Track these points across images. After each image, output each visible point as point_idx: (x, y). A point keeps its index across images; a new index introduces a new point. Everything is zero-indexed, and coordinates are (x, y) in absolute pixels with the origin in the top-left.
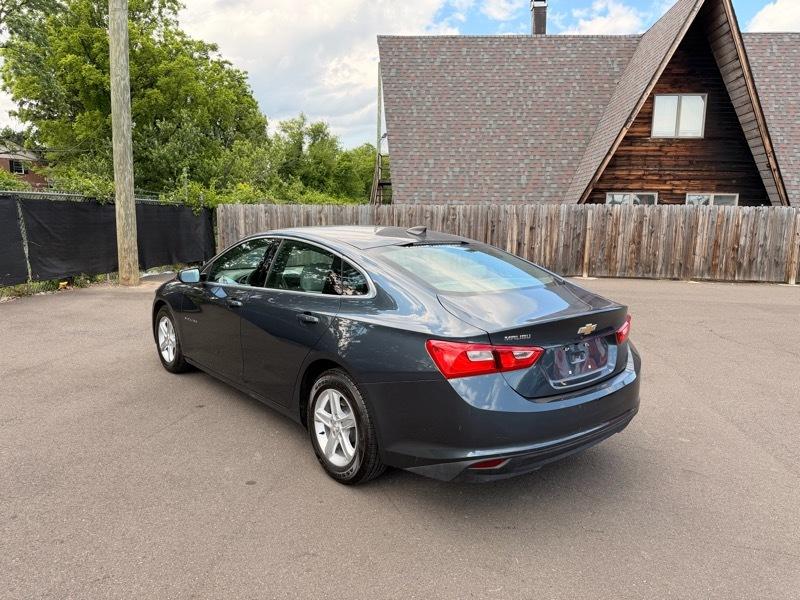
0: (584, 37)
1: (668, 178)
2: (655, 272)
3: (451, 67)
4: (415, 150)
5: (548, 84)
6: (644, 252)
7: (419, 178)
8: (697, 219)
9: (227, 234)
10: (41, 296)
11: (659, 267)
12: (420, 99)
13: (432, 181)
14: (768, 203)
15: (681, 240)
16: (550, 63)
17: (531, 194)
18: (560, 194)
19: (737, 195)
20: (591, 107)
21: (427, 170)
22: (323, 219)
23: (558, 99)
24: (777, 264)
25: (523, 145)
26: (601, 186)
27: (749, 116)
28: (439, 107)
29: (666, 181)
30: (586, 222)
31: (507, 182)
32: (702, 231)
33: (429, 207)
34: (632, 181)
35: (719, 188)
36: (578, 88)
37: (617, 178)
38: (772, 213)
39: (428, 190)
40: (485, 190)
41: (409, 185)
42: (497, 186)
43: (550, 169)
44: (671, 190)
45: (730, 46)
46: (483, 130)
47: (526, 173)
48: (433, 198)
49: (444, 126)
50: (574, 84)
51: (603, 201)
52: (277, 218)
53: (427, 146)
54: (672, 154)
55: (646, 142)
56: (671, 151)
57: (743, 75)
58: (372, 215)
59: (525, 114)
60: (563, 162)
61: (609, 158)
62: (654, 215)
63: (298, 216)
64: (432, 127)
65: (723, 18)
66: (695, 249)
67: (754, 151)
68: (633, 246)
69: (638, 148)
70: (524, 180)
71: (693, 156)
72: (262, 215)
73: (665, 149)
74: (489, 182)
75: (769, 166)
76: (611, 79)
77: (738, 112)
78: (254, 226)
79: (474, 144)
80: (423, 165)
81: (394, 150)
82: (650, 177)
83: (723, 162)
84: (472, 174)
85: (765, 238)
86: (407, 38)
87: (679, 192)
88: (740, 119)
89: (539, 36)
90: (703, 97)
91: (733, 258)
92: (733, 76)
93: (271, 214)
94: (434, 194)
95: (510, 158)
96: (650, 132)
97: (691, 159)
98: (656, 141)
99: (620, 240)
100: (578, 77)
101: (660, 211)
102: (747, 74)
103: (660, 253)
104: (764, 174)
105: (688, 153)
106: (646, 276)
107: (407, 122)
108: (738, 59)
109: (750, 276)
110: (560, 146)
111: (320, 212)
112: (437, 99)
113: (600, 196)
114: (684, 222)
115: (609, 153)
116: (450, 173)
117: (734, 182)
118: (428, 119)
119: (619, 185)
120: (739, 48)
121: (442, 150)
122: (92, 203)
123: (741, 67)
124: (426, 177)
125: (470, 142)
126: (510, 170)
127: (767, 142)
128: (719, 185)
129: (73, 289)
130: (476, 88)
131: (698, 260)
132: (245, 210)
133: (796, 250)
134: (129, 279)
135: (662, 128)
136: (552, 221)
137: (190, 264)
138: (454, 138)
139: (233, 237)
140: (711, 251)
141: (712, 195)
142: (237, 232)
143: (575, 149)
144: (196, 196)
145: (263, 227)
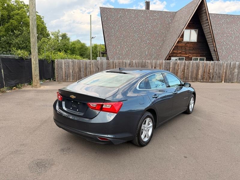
0: (161, 11)
1: (188, 53)
2: (188, 80)
3: (123, 18)
4: (114, 43)
5: (151, 25)
6: (185, 74)
7: (116, 51)
8: (200, 65)
9: (58, 69)
10: (8, 92)
11: (190, 78)
12: (114, 27)
13: (120, 53)
14: (213, 60)
15: (195, 71)
16: (152, 18)
17: (149, 57)
18: (157, 57)
19: (205, 58)
20: (164, 32)
21: (118, 49)
22: (91, 64)
23: (155, 29)
24: (219, 77)
25: (146, 43)
26: (170, 55)
27: (209, 36)
28: (120, 30)
30: (170, 66)
31: (142, 53)
32: (201, 68)
34: (178, 54)
36: (160, 26)
37: (174, 53)
38: (218, 63)
39: (119, 55)
40: (136, 56)
41: (113, 54)
42: (139, 55)
43: (154, 50)
44: (188, 56)
45: (205, 17)
46: (134, 38)
47: (147, 51)
48: (121, 58)
49: (122, 36)
50: (159, 25)
52: (76, 64)
53: (118, 42)
54: (188, 46)
55: (182, 42)
57: (209, 25)
58: (107, 63)
59: (146, 33)
60: (158, 48)
61: (174, 47)
63: (83, 63)
64: (118, 36)
65: (204, 8)
66: (199, 73)
67: (209, 46)
68: (183, 72)
69: (180, 44)
70: (147, 53)
72: (71, 63)
73: (187, 45)
74: (137, 53)
75: (214, 50)
76: (169, 24)
77: (206, 35)
78: (68, 67)
79: (132, 42)
80: (117, 48)
82: (183, 53)
83: (202, 49)
84: (132, 51)
85: (216, 70)
86: (109, 8)
87: (190, 57)
88: (206, 37)
89: (148, 10)
91: (208, 76)
92: (205, 25)
93: (74, 63)
94: (121, 57)
95: (142, 46)
96: (183, 40)
97: (193, 48)
98: (184, 42)
99: (179, 71)
100: (160, 23)
101: (190, 63)
103: (190, 74)
104: (212, 52)
105: (193, 46)
106: (186, 81)
107: (111, 34)
108: (207, 20)
109: (213, 81)
110: (156, 43)
111: (90, 62)
112: (119, 28)
113: (170, 58)
114: (196, 66)
115: (174, 46)
116: (125, 50)
117: (204, 54)
118: (117, 34)
119: (175, 55)
120: (208, 17)
121: (122, 43)
122: (21, 59)
123: (208, 22)
124: (118, 52)
125: (130, 41)
126: (142, 50)
127: (214, 43)
128: (200, 55)
129: (17, 89)
130: (131, 25)
131: (199, 76)
132: (65, 61)
133: (224, 73)
134: (37, 85)
135: (186, 39)
136: (161, 65)
137: (47, 79)
138: (125, 40)
139: (60, 70)
140: (203, 74)
141: (199, 58)
142: (62, 68)
143: (160, 44)
144: (49, 56)
145: (71, 67)
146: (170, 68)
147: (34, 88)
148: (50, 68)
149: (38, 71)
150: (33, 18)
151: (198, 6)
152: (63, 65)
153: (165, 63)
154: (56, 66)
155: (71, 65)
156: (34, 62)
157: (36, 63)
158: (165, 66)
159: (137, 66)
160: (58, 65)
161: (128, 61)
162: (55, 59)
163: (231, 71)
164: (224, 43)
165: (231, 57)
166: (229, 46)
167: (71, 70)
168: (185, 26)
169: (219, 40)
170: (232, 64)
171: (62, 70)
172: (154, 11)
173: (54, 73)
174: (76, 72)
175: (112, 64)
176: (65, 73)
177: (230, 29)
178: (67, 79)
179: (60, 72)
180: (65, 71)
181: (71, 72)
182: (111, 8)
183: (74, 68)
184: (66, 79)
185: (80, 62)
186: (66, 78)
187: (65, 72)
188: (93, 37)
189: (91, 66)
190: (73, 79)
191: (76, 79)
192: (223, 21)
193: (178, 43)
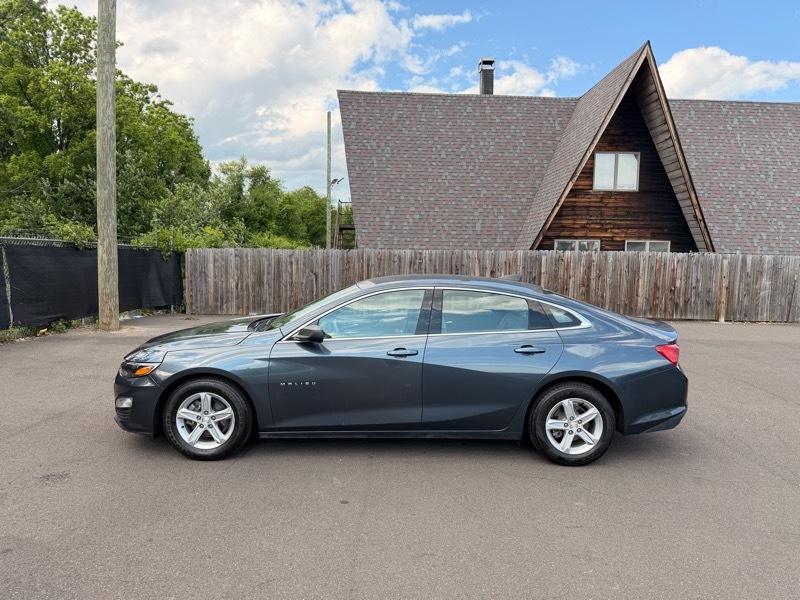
0: (528, 98)
1: (608, 226)
3: (408, 122)
4: (377, 198)
5: (497, 140)
6: (593, 292)
7: (382, 224)
8: (639, 264)
9: (196, 277)
10: (21, 342)
12: (380, 151)
13: (394, 227)
14: (696, 250)
15: (625, 283)
16: (498, 121)
17: (485, 241)
18: (512, 240)
19: (669, 242)
20: (537, 161)
21: (388, 216)
22: (294, 263)
23: (506, 154)
24: (708, 303)
25: (476, 196)
26: (550, 234)
27: (676, 173)
28: (398, 159)
29: (607, 229)
30: (541, 266)
31: (464, 228)
32: (643, 275)
33: (397, 252)
34: (577, 230)
35: (654, 236)
36: (524, 144)
37: (563, 227)
38: (702, 259)
39: (390, 235)
40: (444, 236)
41: (372, 231)
42: (455, 233)
43: (501, 217)
44: (612, 237)
45: (659, 112)
46: (439, 181)
47: (480, 221)
49: (403, 176)
50: (521, 141)
51: (551, 248)
52: (248, 261)
53: (388, 194)
54: (610, 205)
55: (587, 194)
56: (611, 202)
57: (671, 137)
58: (343, 258)
59: (477, 168)
60: (514, 211)
61: (558, 209)
62: (600, 261)
64: (391, 177)
65: (652, 88)
66: (637, 291)
67: (681, 204)
68: (583, 289)
69: (581, 200)
70: (478, 227)
71: (629, 207)
72: (232, 258)
73: (604, 201)
74: (447, 228)
75: (696, 217)
76: (553, 138)
77: (667, 169)
78: (223, 270)
79: (431, 194)
80: (384, 212)
81: (356, 197)
82: (592, 226)
83: (656, 213)
84: (431, 220)
85: (698, 281)
86: (366, 93)
87: (618, 239)
88: (669, 175)
89: (487, 96)
90: (636, 156)
91: (671, 299)
92: (662, 138)
93: (241, 258)
94: (396, 239)
95: (465, 207)
96: (592, 185)
97: (628, 210)
98: (597, 194)
99: (571, 283)
100: (524, 134)
101: (606, 257)
102: (674, 136)
104: (691, 224)
105: (625, 205)
107: (368, 172)
108: (666, 123)
109: (686, 315)
110: (510, 196)
111: (290, 256)
112: (395, 152)
113: (549, 243)
114: (628, 267)
115: (557, 204)
116: (411, 220)
117: (666, 230)
118: (388, 169)
119: (565, 233)
120: (667, 114)
121: (402, 198)
123: (669, 130)
124: (387, 224)
125: (428, 191)
126: (465, 218)
127: (693, 196)
128: (653, 233)
129: (51, 335)
130: (431, 142)
131: (641, 301)
132: (216, 254)
133: (724, 291)
134: (110, 324)
135: (602, 182)
136: (510, 266)
137: (157, 309)
138: (412, 188)
139: (201, 280)
140: (652, 293)
141: (648, 242)
142: (206, 275)
143: (523, 200)
144: (166, 241)
145: (232, 271)
146: (540, 274)
147: (100, 333)
149: (116, 284)
150: (105, 134)
151: (630, 80)
152: (211, 266)
153: (525, 259)
154: (188, 271)
155: (233, 266)
156: (105, 256)
157: (109, 259)
158: (524, 268)
159: (435, 267)
160: (195, 265)
161: (408, 254)
162: (186, 246)
163: (747, 285)
164: (740, 193)
165: (764, 237)
166: (755, 204)
167: (231, 280)
168: (592, 143)
169: (721, 185)
170: (749, 262)
171: (206, 282)
172: (506, 97)
173: (181, 289)
174: (247, 285)
175: (359, 261)
176: (216, 290)
177: (761, 149)
178: (222, 306)
179: (201, 286)
180: (215, 282)
181: (233, 285)
182: (374, 93)
183: (242, 274)
184: (216, 307)
185: (260, 255)
186: (219, 304)
187: (216, 285)
188: (335, 180)
189: (294, 267)
190: (238, 308)
191: (248, 308)
192: (736, 122)
193: (575, 197)
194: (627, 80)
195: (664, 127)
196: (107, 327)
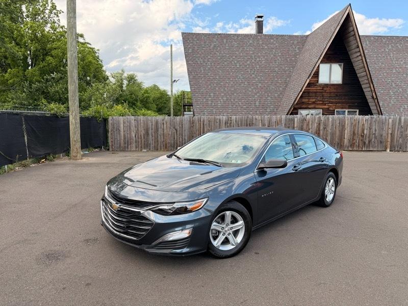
0: (281, 35)
1: (326, 102)
3: (219, 49)
4: (204, 89)
5: (266, 58)
7: (206, 102)
8: (345, 122)
9: (114, 132)
10: (33, 167)
12: (205, 64)
13: (213, 104)
14: (372, 114)
15: (338, 132)
16: (266, 47)
17: (261, 111)
18: (275, 110)
19: (358, 110)
20: (287, 69)
21: (210, 99)
22: (165, 124)
23: (271, 65)
24: (381, 142)
25: (256, 87)
26: (296, 107)
27: (362, 74)
28: (214, 68)
29: (326, 104)
30: (294, 124)
31: (250, 105)
32: (348, 128)
33: (218, 117)
34: (310, 104)
36: (280, 60)
37: (303, 103)
38: (378, 119)
39: (211, 109)
40: (239, 108)
41: (201, 106)
42: (245, 107)
43: (269, 98)
44: (328, 108)
45: (355, 42)
46: (236, 79)
47: (258, 100)
48: (214, 113)
49: (217, 77)
50: (278, 58)
51: (297, 114)
52: (141, 123)
53: (210, 87)
54: (327, 91)
55: (316, 85)
56: (328, 90)
57: (361, 55)
58: (190, 121)
59: (256, 72)
60: (276, 95)
61: (301, 93)
62: (325, 120)
63: (152, 122)
64: (211, 78)
65: (351, 29)
66: (344, 136)
67: (364, 90)
69: (312, 88)
70: (257, 104)
71: (337, 92)
72: (133, 122)
73: (325, 89)
74: (241, 104)
75: (373, 97)
76: (295, 56)
77: (357, 72)
78: (128, 128)
79: (232, 86)
80: (208, 96)
81: (193, 89)
82: (318, 102)
83: (351, 95)
84: (233, 101)
85: (376, 131)
86: (197, 34)
87: (332, 109)
88: (358, 75)
89: (260, 34)
90: (340, 65)
91: (362, 140)
92: (355, 55)
93: (138, 122)
94: (214, 110)
95: (250, 93)
96: (318, 81)
97: (336, 94)
98: (321, 85)
100: (280, 54)
101: (328, 118)
102: (362, 55)
104: (370, 100)
105: (335, 91)
107: (199, 75)
108: (358, 47)
109: (369, 148)
110: (274, 87)
111: (163, 120)
112: (213, 64)
113: (296, 111)
114: (339, 123)
115: (301, 91)
116: (222, 101)
117: (356, 104)
118: (209, 74)
119: (304, 106)
120: (359, 43)
121: (217, 89)
122: (55, 117)
123: (360, 51)
124: (210, 102)
125: (230, 85)
126: (250, 99)
127: (372, 86)
128: (349, 106)
129: (47, 162)
130: (231, 59)
131: (346, 141)
132: (124, 119)
133: (390, 135)
134: (76, 156)
135: (323, 79)
136: (278, 123)
137: (96, 148)
138: (222, 83)
139: (117, 133)
140: (352, 137)
141: (347, 111)
142: (119, 130)
143: (280, 89)
144: (99, 112)
145: (133, 128)
147: (72, 161)
148: (101, 130)
149: (79, 135)
150: (72, 56)
151: (340, 25)
152: (122, 125)
153: (286, 120)
154: (110, 127)
155: (134, 126)
156: (73, 121)
157: (76, 123)
158: (285, 124)
159: (238, 124)
160: (114, 125)
161: (224, 118)
162: (108, 115)
163: (402, 132)
164: (393, 84)
165: (406, 107)
166: (401, 90)
167: (132, 133)
168: (319, 58)
169: (383, 80)
170: (403, 121)
171: (119, 134)
172: (270, 35)
173: (107, 138)
174: (141, 136)
175: (198, 122)
176: (125, 138)
177: (404, 61)
178: (128, 146)
179: (117, 136)
180: (124, 134)
181: (134, 135)
182: (200, 34)
183: (138, 129)
184: (125, 147)
185: (147, 120)
186: (126, 145)
187: (124, 136)
188: (175, 81)
189: (165, 126)
190: (136, 147)
191: (141, 147)
192: (390, 47)
193: (309, 87)
194: (338, 25)
195: (358, 50)
196: (75, 158)
